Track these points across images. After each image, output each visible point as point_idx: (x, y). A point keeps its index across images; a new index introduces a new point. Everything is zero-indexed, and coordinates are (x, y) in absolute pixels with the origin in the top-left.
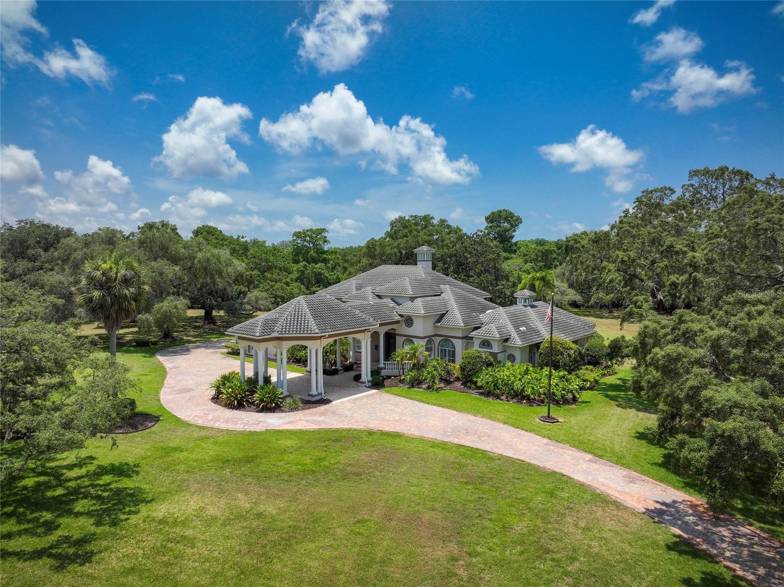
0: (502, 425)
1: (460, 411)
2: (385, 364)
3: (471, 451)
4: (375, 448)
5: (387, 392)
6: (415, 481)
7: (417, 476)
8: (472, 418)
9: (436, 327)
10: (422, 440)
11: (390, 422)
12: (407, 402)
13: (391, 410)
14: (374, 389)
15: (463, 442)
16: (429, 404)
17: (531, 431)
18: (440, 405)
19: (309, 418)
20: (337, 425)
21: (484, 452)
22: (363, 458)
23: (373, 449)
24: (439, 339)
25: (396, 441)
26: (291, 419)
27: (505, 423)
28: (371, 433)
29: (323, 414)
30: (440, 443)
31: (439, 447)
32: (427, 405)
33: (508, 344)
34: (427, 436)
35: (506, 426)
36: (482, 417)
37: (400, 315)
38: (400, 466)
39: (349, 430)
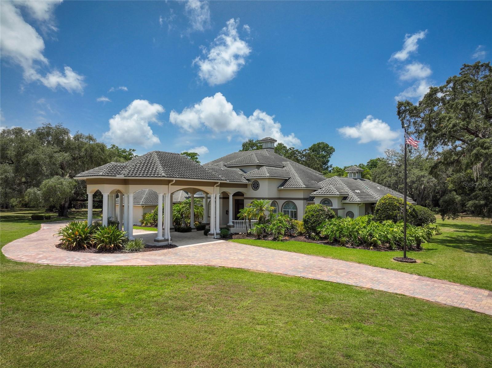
0: (358, 265)
1: (308, 254)
2: (233, 222)
3: (331, 285)
4: (213, 282)
5: (234, 242)
6: (263, 318)
7: (265, 311)
8: (322, 259)
9: (280, 191)
10: (270, 275)
11: (235, 261)
12: (253, 248)
13: (236, 253)
14: (222, 240)
15: (319, 277)
16: (275, 249)
17: (392, 269)
18: (286, 250)
19: (146, 257)
20: (175, 262)
21: (347, 286)
22: (195, 290)
23: (211, 282)
24: (283, 202)
25: (239, 276)
26: (127, 258)
27: (360, 263)
28: (210, 269)
29: (164, 254)
30: (292, 278)
31: (292, 281)
32: (273, 251)
33: (347, 201)
34: (276, 272)
35: (361, 265)
36: (333, 258)
37: (248, 180)
38: (241, 300)
39: (187, 266)
